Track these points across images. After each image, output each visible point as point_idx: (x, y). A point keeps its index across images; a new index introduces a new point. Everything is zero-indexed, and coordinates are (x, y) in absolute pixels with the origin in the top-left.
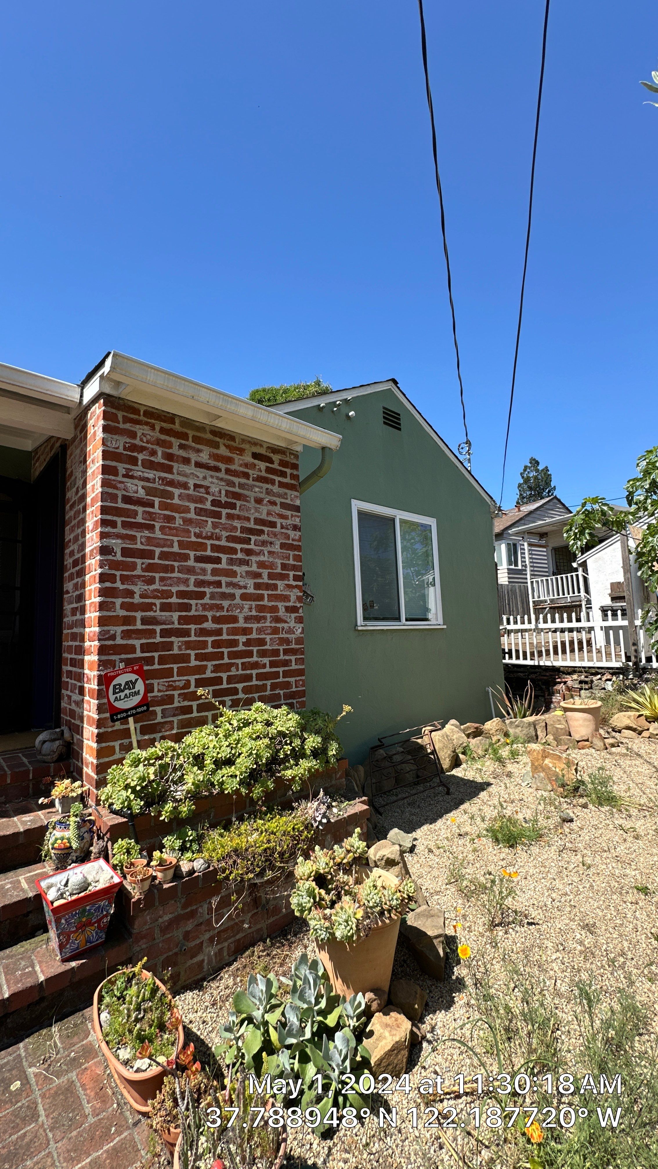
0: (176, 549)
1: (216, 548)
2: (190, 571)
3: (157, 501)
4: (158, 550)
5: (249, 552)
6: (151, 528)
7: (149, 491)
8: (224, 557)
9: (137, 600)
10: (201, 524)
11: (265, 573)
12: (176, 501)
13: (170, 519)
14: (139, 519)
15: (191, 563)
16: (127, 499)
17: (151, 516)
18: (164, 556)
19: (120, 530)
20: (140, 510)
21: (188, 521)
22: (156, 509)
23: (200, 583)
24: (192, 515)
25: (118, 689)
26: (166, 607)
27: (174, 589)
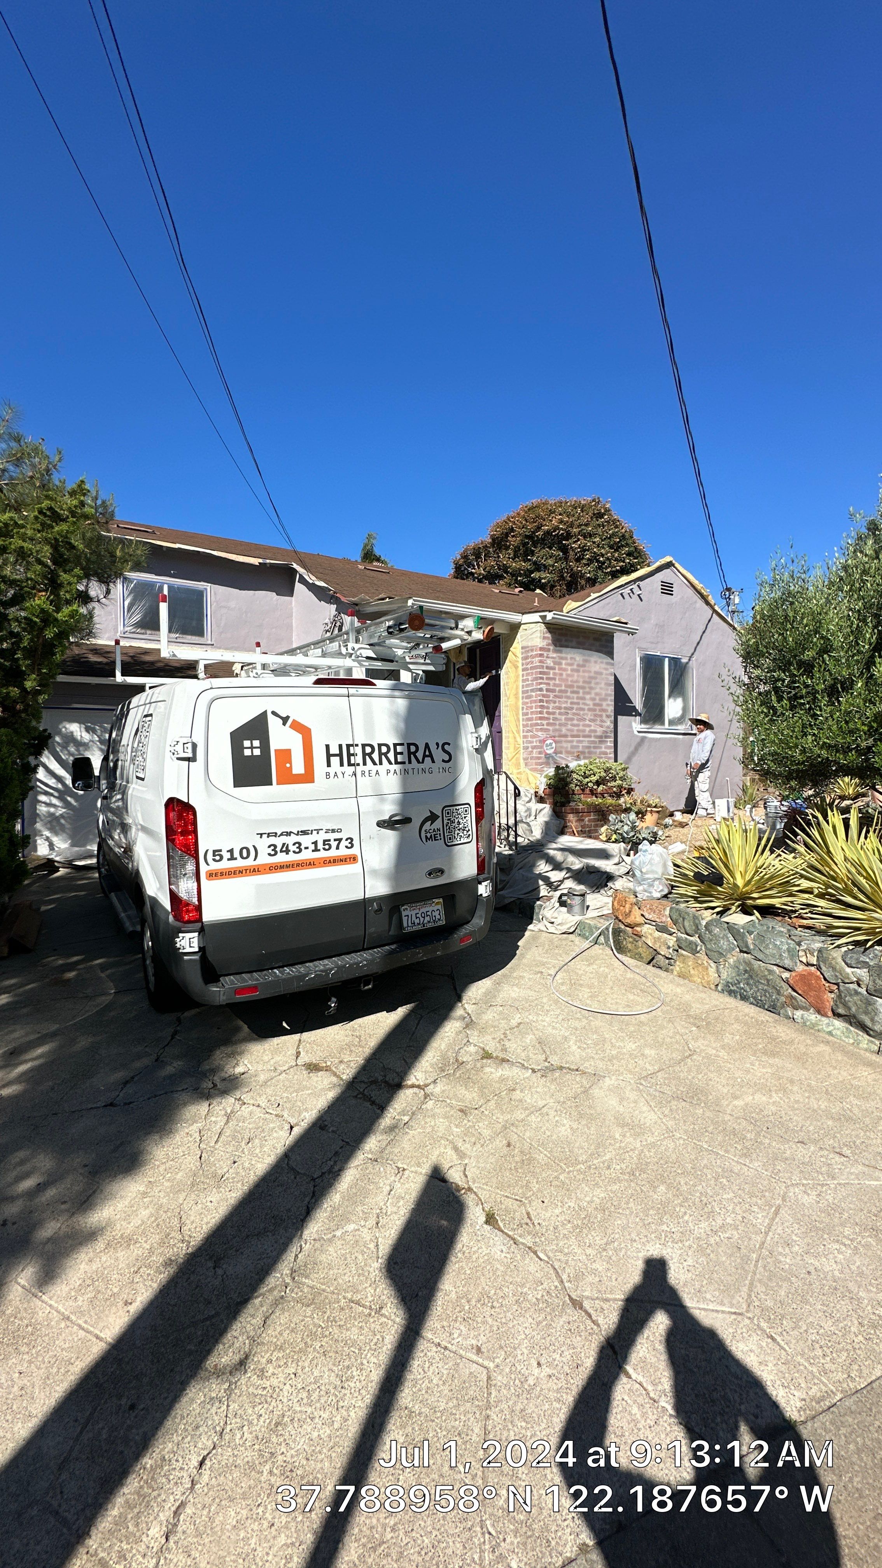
0: (563, 688)
1: (578, 687)
2: (568, 697)
3: (557, 667)
4: (557, 689)
5: (591, 688)
6: (554, 679)
7: (555, 663)
8: (581, 691)
9: (551, 710)
10: (572, 676)
11: (597, 698)
12: (564, 666)
13: (561, 675)
14: (551, 676)
15: (569, 694)
16: (547, 668)
17: (555, 674)
18: (560, 691)
19: (545, 681)
20: (552, 672)
21: (568, 675)
22: (557, 671)
23: (572, 703)
24: (569, 672)
25: (547, 745)
26: (560, 714)
27: (563, 705)
